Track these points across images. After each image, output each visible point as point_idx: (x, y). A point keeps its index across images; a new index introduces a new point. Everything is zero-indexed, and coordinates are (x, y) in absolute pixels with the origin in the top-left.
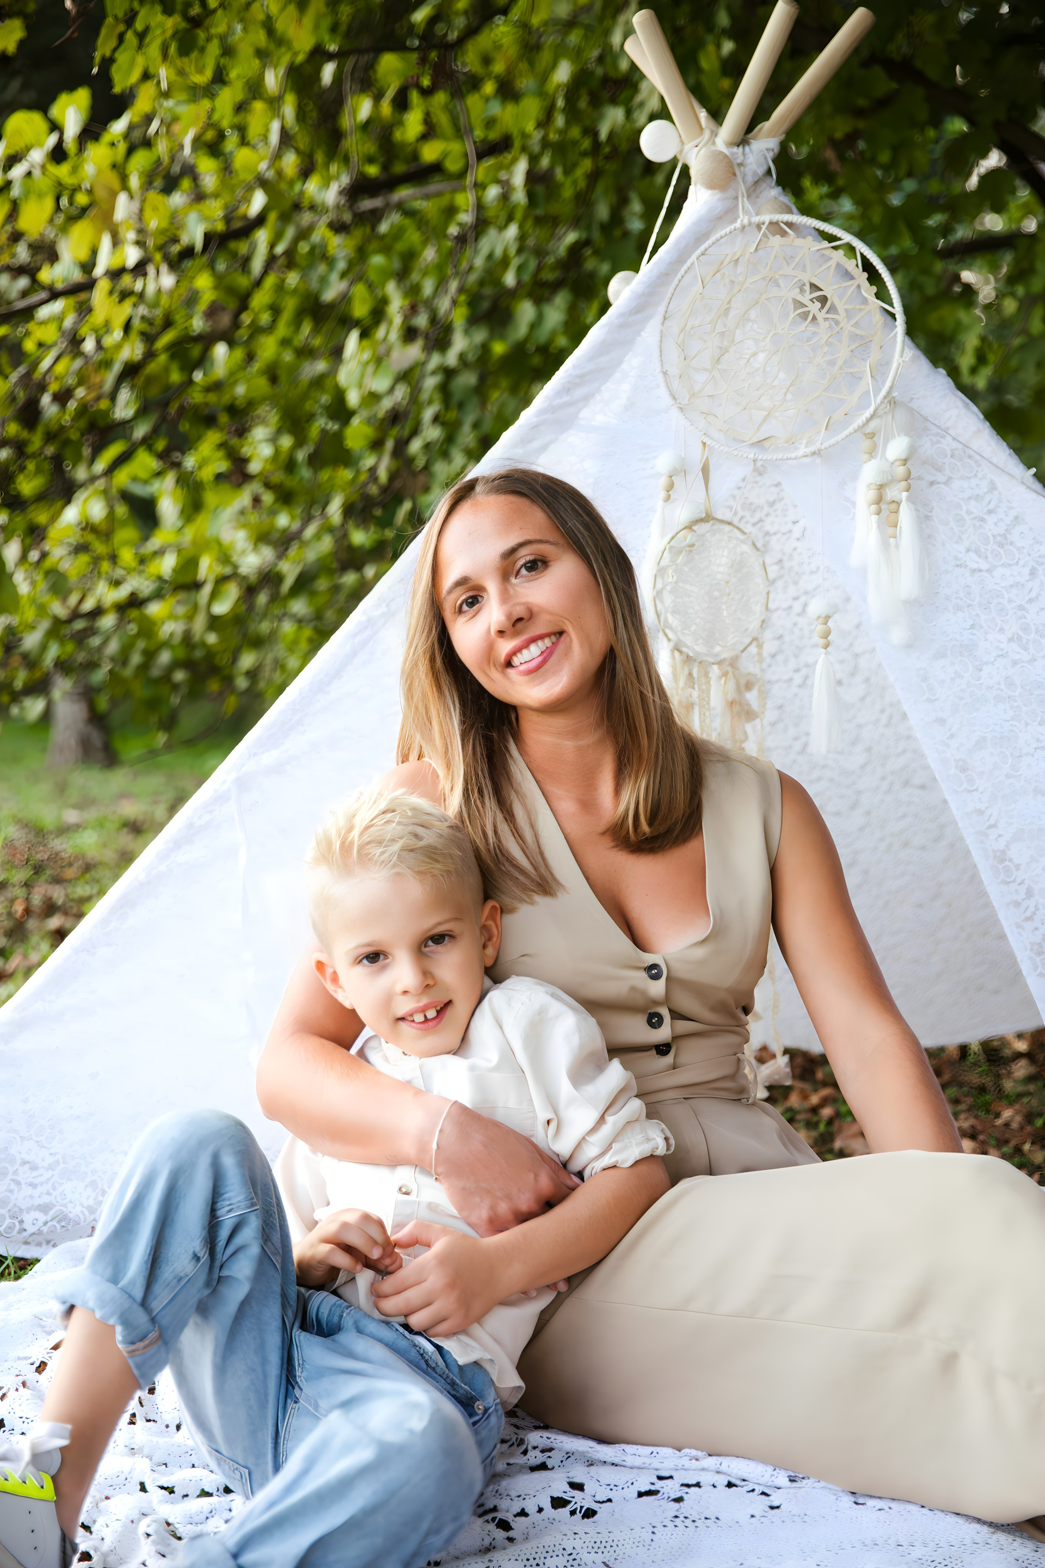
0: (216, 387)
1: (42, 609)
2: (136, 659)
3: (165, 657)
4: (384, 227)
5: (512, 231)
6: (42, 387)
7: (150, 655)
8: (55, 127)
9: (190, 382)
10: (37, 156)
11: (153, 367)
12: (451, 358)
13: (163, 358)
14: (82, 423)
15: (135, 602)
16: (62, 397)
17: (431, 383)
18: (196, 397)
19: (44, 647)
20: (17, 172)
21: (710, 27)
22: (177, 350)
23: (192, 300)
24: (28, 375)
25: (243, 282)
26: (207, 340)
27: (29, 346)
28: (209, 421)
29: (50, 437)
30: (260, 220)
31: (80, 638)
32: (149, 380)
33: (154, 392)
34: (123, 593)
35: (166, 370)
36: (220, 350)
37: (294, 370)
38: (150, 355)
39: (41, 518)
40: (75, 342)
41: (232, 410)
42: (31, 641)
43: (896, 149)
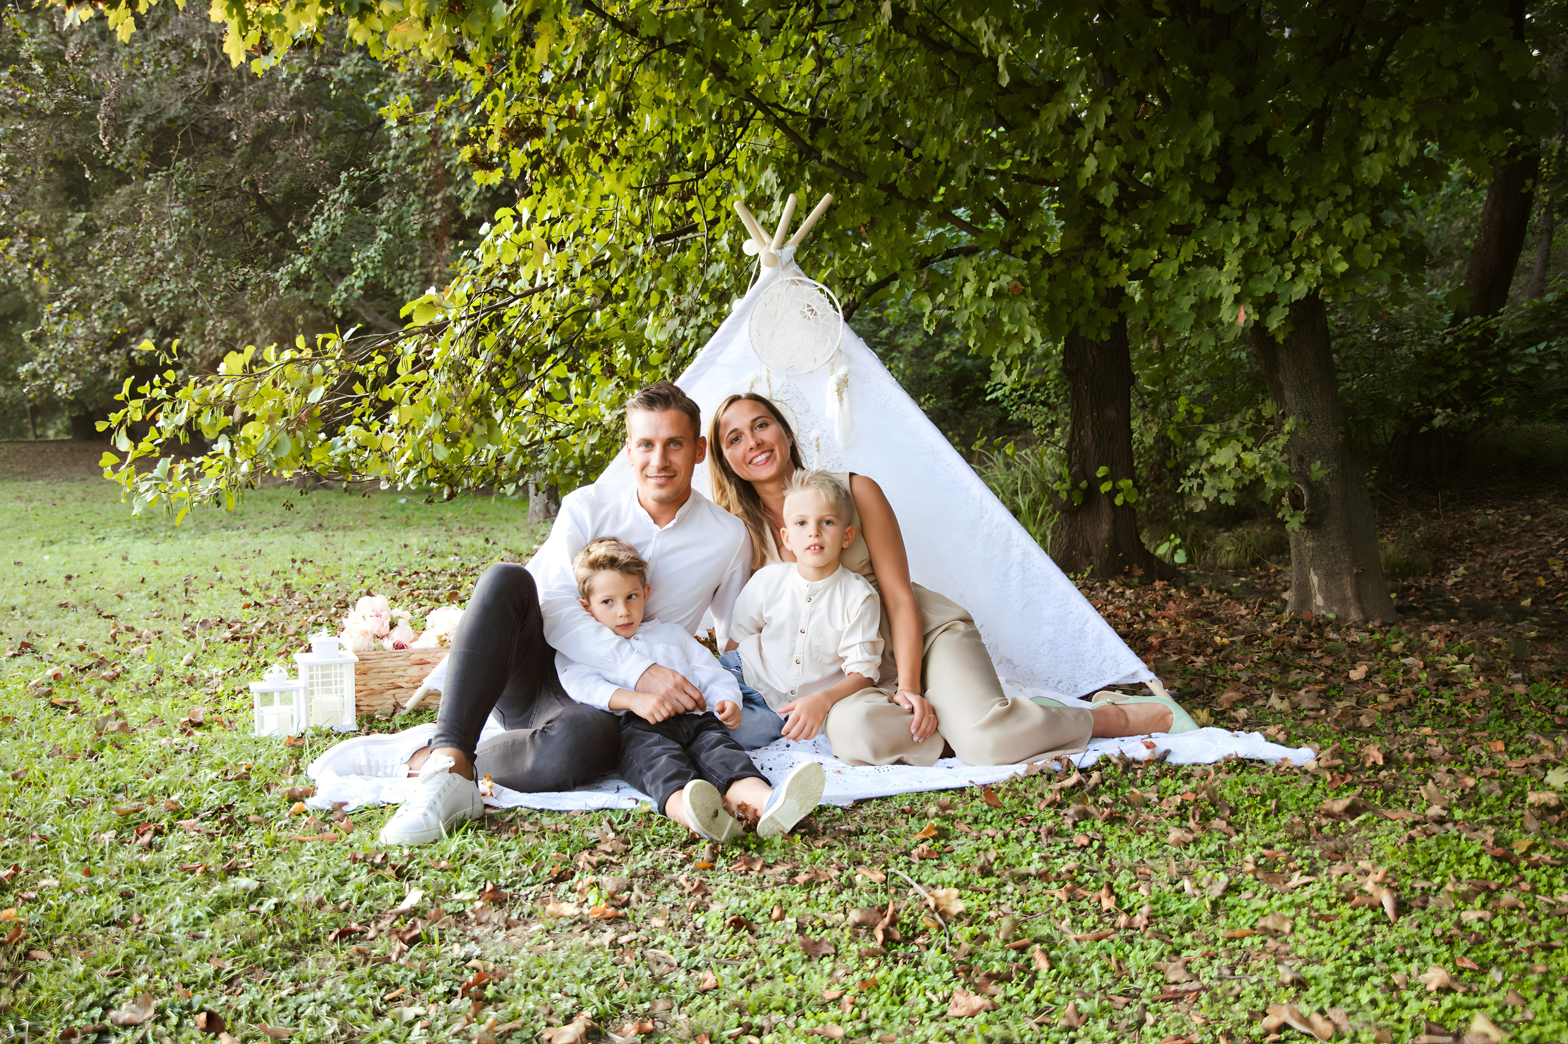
0: (598, 330)
1: (515, 441)
2: (557, 464)
3: (571, 464)
4: (669, 259)
5: (722, 265)
6: (512, 339)
7: (564, 463)
8: (517, 217)
9: (583, 329)
10: (507, 234)
11: (564, 324)
12: (700, 321)
13: (569, 320)
14: (531, 354)
15: (557, 436)
16: (521, 342)
17: (690, 333)
18: (588, 337)
19: (515, 460)
20: (500, 241)
21: (803, 179)
22: (576, 315)
23: (581, 293)
24: (505, 332)
25: (607, 283)
26: (592, 309)
27: (505, 319)
28: (594, 347)
29: (516, 360)
30: (609, 260)
31: (534, 455)
32: (563, 330)
33: (566, 336)
34: (551, 433)
35: (571, 325)
36: (598, 314)
37: (633, 322)
38: (563, 319)
39: (513, 398)
40: (527, 317)
41: (605, 342)
42: (508, 457)
43: (889, 229)
